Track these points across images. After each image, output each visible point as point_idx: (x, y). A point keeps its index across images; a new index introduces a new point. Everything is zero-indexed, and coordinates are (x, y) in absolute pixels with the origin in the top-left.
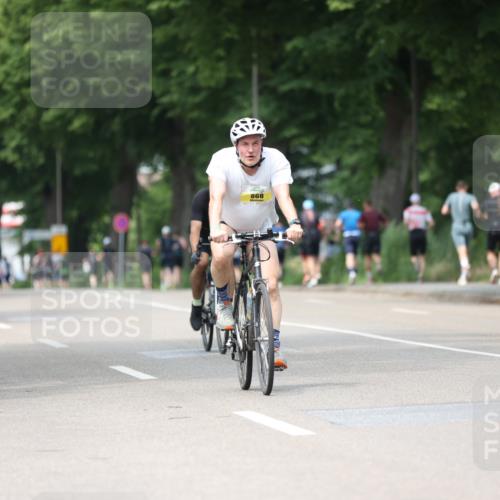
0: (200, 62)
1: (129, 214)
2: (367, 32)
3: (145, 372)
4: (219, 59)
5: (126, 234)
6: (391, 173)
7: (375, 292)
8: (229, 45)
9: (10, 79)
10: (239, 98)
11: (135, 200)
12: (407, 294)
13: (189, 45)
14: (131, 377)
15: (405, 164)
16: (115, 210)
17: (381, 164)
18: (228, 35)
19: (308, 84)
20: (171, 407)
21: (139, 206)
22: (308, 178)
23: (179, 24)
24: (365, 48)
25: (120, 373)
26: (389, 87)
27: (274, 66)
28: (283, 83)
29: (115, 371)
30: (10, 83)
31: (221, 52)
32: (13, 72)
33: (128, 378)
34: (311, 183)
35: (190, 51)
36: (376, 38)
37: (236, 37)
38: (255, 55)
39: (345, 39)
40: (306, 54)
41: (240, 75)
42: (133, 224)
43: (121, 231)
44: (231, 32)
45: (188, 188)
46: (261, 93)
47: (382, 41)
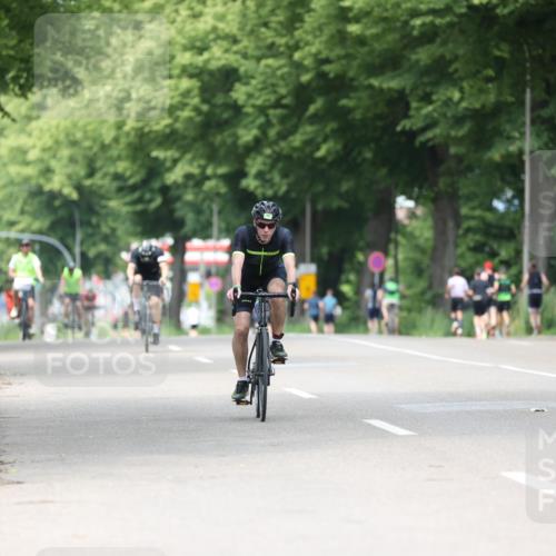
1: (386, 253)
3: (402, 426)
4: (489, 80)
5: (382, 275)
8: (500, 64)
9: (252, 101)
10: (508, 127)
11: (392, 235)
14: (387, 432)
16: (371, 247)
18: (498, 53)
20: (431, 466)
21: (396, 243)
23: (444, 43)
25: (375, 428)
27: (550, 91)
29: (369, 425)
30: (253, 106)
31: (490, 72)
32: (257, 94)
33: (384, 434)
35: (456, 71)
37: (506, 55)
38: (528, 77)
41: (511, 99)
42: (390, 262)
43: (377, 271)
44: (503, 51)
45: (451, 224)
46: (533, 122)
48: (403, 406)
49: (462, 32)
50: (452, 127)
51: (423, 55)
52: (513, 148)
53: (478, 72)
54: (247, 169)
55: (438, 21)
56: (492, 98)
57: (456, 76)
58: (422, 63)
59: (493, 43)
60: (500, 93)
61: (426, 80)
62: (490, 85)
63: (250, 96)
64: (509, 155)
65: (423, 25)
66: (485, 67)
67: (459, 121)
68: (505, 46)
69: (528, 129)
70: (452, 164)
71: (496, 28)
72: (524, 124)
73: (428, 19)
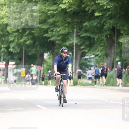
0: (61, 28)
1: (41, 66)
2: (104, 22)
3: (44, 106)
4: (66, 27)
5: (40, 71)
6: (109, 58)
7: (103, 88)
8: (69, 23)
10: (70, 38)
11: (43, 62)
12: (112, 89)
13: (59, 23)
14: (41, 108)
15: (113, 56)
16: (38, 65)
17: (107, 55)
18: (68, 21)
19: (88, 35)
20: (51, 116)
21: (44, 64)
22: (88, 59)
23: (56, 18)
24: (104, 25)
26: (109, 37)
27: (80, 29)
28: (82, 34)
29: (37, 106)
31: (67, 25)
34: (88, 60)
35: (59, 24)
36: (106, 23)
37: (70, 21)
38: (75, 26)
39: (98, 23)
40: (88, 26)
41: (71, 31)
42: (42, 68)
44: (69, 20)
46: (76, 36)
47: (108, 24)
48: (44, 102)
49: (60, 15)
50: (57, 37)
51: (51, 20)
52: (71, 42)
53: (64, 25)
54: (10, 46)
55: (54, 12)
56: (67, 31)
57: (59, 26)
58: (51, 22)
59: (67, 18)
60: (69, 30)
61: (52, 26)
62: (66, 28)
63: (11, 29)
64: (70, 44)
65: (51, 13)
66: (65, 24)
67: (59, 36)
68: (70, 19)
69: (75, 38)
70: (57, 46)
71: (68, 14)
72: (74, 37)
73: (52, 12)
